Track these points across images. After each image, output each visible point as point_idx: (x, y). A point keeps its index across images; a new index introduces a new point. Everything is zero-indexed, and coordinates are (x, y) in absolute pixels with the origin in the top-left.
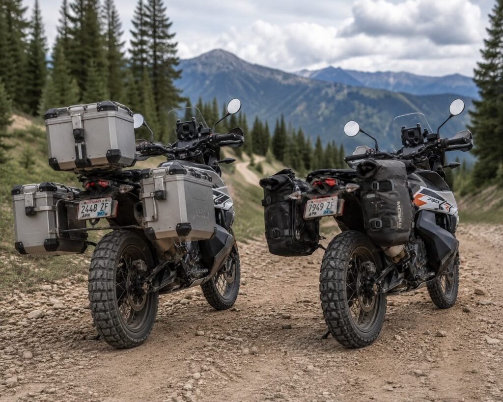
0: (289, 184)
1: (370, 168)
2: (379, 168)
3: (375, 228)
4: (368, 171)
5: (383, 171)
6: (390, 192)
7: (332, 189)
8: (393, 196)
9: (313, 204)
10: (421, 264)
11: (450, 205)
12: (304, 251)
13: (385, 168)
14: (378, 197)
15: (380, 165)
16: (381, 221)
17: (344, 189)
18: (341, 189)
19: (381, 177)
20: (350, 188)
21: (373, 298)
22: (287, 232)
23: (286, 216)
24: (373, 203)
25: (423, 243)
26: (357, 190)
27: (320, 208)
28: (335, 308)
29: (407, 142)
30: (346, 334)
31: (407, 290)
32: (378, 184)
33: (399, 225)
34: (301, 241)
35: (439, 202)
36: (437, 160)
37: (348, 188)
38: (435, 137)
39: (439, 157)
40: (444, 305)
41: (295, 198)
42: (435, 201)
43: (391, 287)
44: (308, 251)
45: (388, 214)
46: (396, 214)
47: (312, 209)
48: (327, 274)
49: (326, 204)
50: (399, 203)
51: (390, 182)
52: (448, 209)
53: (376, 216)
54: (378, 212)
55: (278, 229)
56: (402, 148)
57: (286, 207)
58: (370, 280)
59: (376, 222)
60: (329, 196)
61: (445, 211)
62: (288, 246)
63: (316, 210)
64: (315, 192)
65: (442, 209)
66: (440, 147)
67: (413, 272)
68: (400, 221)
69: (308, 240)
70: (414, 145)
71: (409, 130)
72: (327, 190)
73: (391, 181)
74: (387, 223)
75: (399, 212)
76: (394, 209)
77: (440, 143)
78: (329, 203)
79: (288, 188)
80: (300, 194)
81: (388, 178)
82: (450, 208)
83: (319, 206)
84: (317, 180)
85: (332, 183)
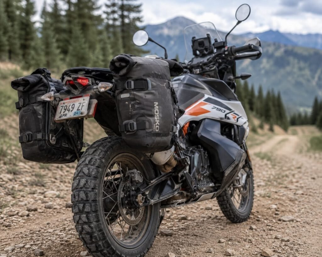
0: (42, 84)
1: (123, 64)
2: (134, 65)
3: (129, 131)
4: (122, 68)
5: (139, 68)
6: (146, 92)
7: (85, 89)
8: (149, 97)
9: (64, 105)
10: (203, 174)
11: (238, 115)
12: (63, 158)
13: (140, 65)
14: (133, 96)
15: (135, 61)
16: (135, 123)
17: (97, 88)
18: (94, 89)
19: (136, 74)
20: (103, 87)
21: (141, 211)
22: (39, 136)
23: (39, 118)
24: (127, 103)
25: (206, 153)
26: (110, 90)
27: (71, 109)
28: (87, 221)
29: (198, 52)
30: (102, 250)
31: (187, 202)
32: (132, 83)
33: (156, 128)
34: (58, 146)
35: (225, 111)
36: (228, 70)
37: (101, 88)
38: (223, 44)
39: (229, 67)
40: (236, 219)
41: (48, 99)
42: (220, 110)
43: (163, 198)
44: (68, 157)
45: (143, 115)
46: (152, 116)
47: (63, 110)
48: (79, 181)
49: (77, 105)
50: (156, 103)
51: (146, 80)
52: (236, 119)
53: (131, 117)
54: (133, 114)
55: (31, 132)
56: (193, 59)
57: (39, 109)
58: (135, 190)
59: (130, 124)
60: (81, 97)
61: (232, 121)
62: (41, 150)
63: (67, 112)
64: (68, 92)
65: (229, 118)
66: (227, 54)
67: (191, 183)
68: (158, 123)
69: (67, 146)
70: (203, 56)
71: (199, 40)
72: (80, 90)
73: (148, 79)
74: (141, 125)
75: (155, 113)
76: (151, 111)
77: (227, 50)
78: (81, 103)
79: (42, 88)
80: (53, 95)
81: (144, 75)
82: (238, 119)
83: (70, 107)
84: (69, 78)
85: (85, 82)
